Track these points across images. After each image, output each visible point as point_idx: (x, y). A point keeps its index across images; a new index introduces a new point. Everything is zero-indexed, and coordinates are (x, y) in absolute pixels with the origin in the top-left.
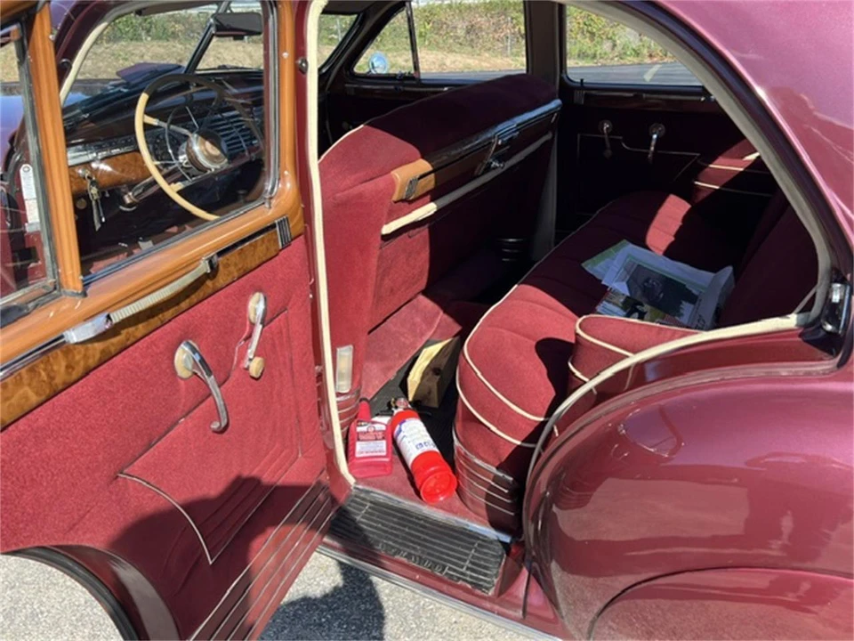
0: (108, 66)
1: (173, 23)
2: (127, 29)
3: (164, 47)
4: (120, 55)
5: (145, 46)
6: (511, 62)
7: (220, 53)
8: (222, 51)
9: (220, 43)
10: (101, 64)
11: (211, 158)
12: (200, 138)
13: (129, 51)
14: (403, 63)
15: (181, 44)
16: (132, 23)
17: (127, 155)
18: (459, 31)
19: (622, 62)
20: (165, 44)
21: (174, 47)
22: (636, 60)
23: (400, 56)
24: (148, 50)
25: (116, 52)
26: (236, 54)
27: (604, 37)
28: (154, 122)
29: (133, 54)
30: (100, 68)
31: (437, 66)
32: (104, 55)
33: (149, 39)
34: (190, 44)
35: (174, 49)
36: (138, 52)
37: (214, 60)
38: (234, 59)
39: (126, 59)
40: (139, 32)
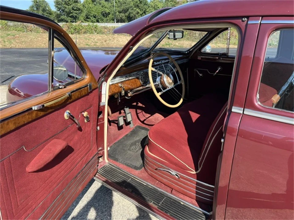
0: (83, 42)
1: (104, 29)
2: (89, 30)
3: (101, 36)
4: (87, 38)
5: (95, 36)
6: (215, 46)
7: (118, 39)
8: (119, 38)
9: (119, 36)
10: (81, 41)
11: (169, 83)
13: (90, 37)
14: (178, 45)
15: (106, 35)
16: (91, 28)
20: (101, 35)
21: (104, 36)
23: (177, 42)
24: (96, 37)
25: (86, 37)
26: (123, 40)
29: (91, 38)
30: (81, 42)
31: (189, 46)
32: (82, 38)
33: (96, 33)
34: (109, 36)
35: (104, 37)
36: (93, 38)
37: (116, 41)
38: (122, 41)
39: (89, 40)
40: (93, 31)
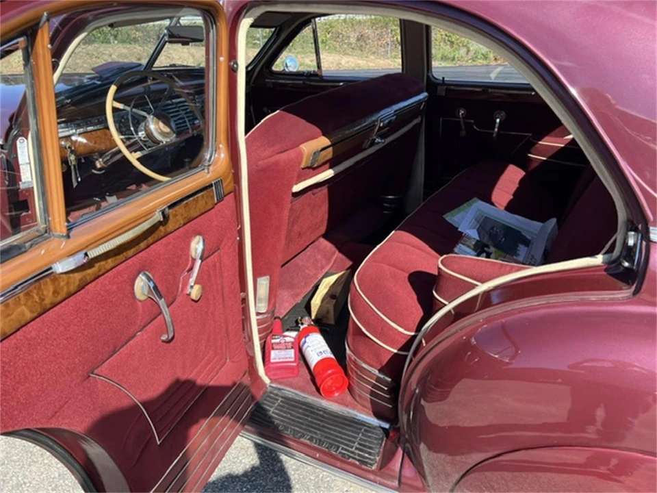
0: (84, 62)
1: (134, 31)
3: (128, 48)
4: (93, 55)
5: (113, 48)
6: (392, 63)
7: (170, 54)
8: (171, 52)
10: (78, 61)
11: (163, 134)
12: (155, 118)
14: (309, 63)
15: (140, 46)
17: (98, 132)
18: (351, 39)
19: (475, 63)
20: (128, 46)
21: (135, 48)
22: (485, 62)
23: (307, 57)
24: (115, 51)
25: (90, 52)
27: (461, 45)
28: (120, 106)
29: (103, 54)
33: (116, 42)
34: (147, 46)
35: (135, 50)
36: (107, 52)
37: (165, 59)
38: (180, 58)
39: (99, 58)
40: (108, 37)
